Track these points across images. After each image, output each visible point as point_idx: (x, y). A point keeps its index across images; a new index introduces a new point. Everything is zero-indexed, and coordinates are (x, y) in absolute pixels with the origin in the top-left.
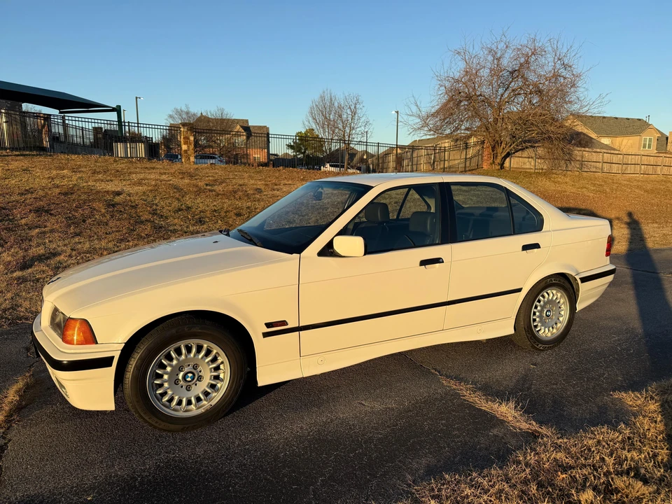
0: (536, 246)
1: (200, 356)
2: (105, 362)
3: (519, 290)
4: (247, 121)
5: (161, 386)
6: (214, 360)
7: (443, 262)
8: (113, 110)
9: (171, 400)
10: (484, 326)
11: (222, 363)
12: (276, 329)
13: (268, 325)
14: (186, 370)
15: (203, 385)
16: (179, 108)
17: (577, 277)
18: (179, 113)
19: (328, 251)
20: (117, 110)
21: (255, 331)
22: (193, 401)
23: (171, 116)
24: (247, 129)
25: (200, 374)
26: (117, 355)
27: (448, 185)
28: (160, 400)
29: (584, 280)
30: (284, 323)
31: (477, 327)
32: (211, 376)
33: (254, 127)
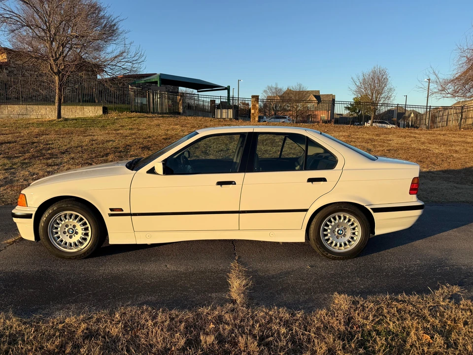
0: (324, 180)
2: (28, 216)
3: (306, 210)
4: (319, 92)
5: (57, 233)
6: (84, 224)
7: (235, 184)
8: (226, 89)
9: (62, 242)
10: (275, 232)
12: (116, 212)
13: (112, 210)
14: (70, 227)
16: (270, 86)
17: (369, 208)
18: (270, 88)
20: (228, 89)
23: (265, 91)
24: (318, 97)
26: (34, 213)
27: (256, 135)
28: (56, 240)
29: (377, 210)
30: (121, 210)
31: (268, 232)
32: (82, 233)
33: (323, 95)
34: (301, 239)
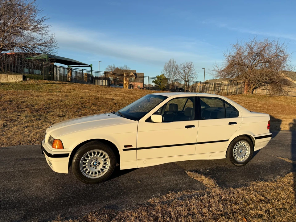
0: (235, 123)
1: (99, 156)
2: (66, 155)
3: (228, 140)
4: (136, 71)
5: (85, 167)
6: (104, 157)
7: (195, 127)
9: (89, 172)
10: (212, 154)
11: (107, 158)
12: (128, 148)
13: (125, 146)
15: (100, 167)
17: (254, 137)
19: (149, 120)
21: (120, 148)
22: (97, 173)
24: (135, 74)
25: (99, 162)
26: (70, 153)
27: (199, 97)
28: (85, 173)
29: (257, 138)
30: (131, 146)
31: (209, 154)
32: (103, 163)
33: (138, 73)
34: (224, 157)
